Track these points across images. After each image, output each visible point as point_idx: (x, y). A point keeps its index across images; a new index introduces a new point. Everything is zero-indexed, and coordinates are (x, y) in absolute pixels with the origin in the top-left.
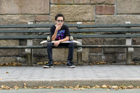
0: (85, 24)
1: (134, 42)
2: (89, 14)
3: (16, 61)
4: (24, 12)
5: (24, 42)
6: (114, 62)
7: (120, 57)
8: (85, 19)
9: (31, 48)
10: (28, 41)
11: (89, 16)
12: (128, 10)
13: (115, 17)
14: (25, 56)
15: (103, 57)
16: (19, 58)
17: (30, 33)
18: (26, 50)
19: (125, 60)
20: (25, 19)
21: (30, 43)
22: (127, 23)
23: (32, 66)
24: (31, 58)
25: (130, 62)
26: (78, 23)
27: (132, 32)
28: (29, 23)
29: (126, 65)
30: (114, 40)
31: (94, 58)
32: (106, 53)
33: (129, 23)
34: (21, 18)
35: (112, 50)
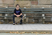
0: (27, 8)
1: (45, 15)
2: (29, 4)
3: (1, 22)
4: (4, 3)
5: (4, 15)
6: (38, 22)
7: (40, 20)
8: (27, 6)
9: (7, 17)
10: (6, 14)
11: (29, 5)
12: (43, 3)
13: (38, 6)
14: (5, 20)
15: (34, 21)
16: (2, 21)
17: (6, 11)
18: (5, 18)
19: (42, 22)
20: (5, 6)
21: (6, 15)
22: (43, 8)
23: (7, 24)
24: (7, 21)
25: (44, 22)
26: (25, 8)
27: (44, 11)
28: (6, 7)
29: (42, 24)
30: (38, 14)
31: (30, 21)
32: (35, 19)
33: (44, 8)
34: (3, 5)
35: (37, 18)
